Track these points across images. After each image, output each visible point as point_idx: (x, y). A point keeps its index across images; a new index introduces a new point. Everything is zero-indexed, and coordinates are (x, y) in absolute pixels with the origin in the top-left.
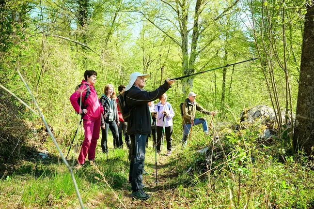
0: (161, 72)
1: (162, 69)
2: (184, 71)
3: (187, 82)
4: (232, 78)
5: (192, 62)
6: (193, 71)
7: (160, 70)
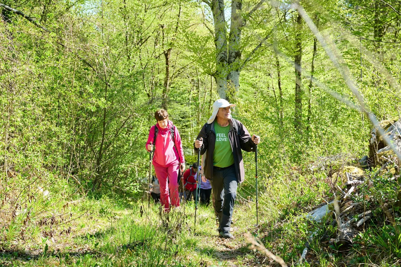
0: (164, 61)
1: (167, 55)
2: (219, 57)
3: (228, 79)
4: (313, 67)
5: (234, 36)
6: (238, 55)
7: (163, 57)
